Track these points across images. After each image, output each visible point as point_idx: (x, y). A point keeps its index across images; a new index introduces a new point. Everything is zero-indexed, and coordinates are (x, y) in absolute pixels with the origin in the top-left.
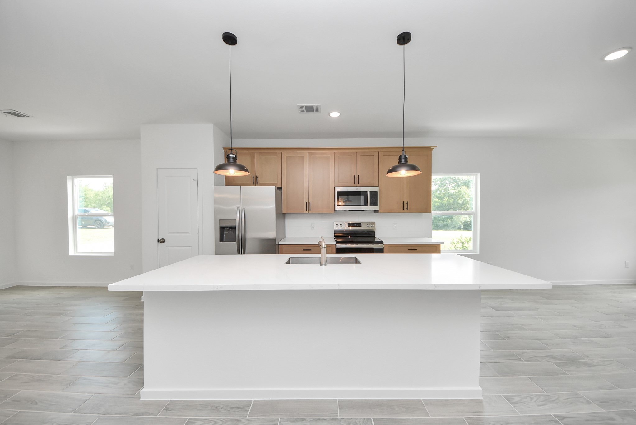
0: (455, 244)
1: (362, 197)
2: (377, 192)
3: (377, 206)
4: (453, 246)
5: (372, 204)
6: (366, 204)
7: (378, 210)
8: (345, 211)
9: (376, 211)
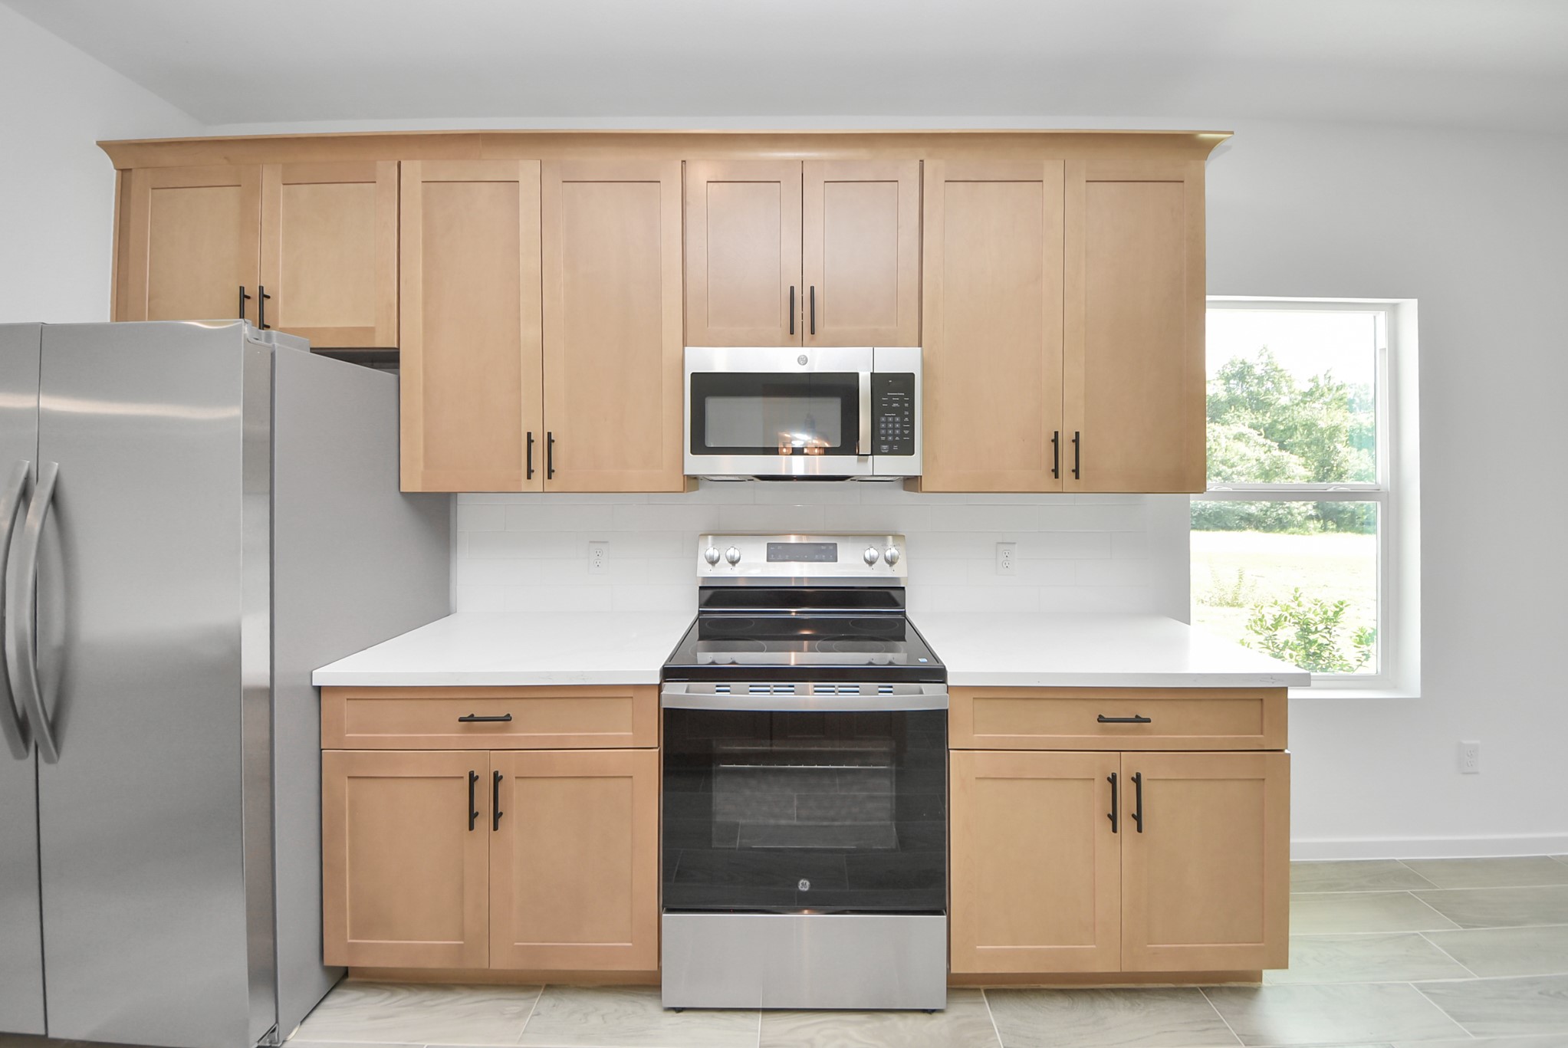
0: (1268, 628)
1: (831, 409)
2: (913, 375)
3: (912, 453)
4: (1261, 638)
5: (885, 442)
6: (848, 445)
7: (916, 477)
8: (742, 479)
9: (911, 483)
